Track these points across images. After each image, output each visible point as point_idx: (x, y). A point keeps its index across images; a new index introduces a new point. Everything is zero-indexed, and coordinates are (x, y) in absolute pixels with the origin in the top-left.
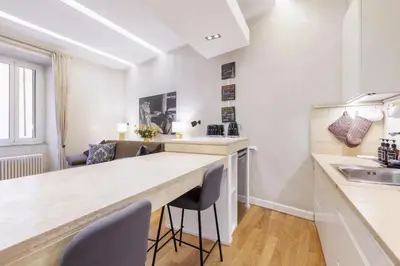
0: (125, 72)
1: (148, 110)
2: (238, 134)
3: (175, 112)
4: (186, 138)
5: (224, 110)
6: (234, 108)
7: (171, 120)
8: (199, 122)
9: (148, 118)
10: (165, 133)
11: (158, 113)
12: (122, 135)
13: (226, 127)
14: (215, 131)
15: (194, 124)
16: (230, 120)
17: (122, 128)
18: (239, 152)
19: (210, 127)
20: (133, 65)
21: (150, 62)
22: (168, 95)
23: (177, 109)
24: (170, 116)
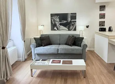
1: (58, 20)
3: (76, 22)
9: (58, 23)
10: (69, 30)
11: (65, 22)
22: (71, 14)
23: (77, 20)
24: (73, 23)
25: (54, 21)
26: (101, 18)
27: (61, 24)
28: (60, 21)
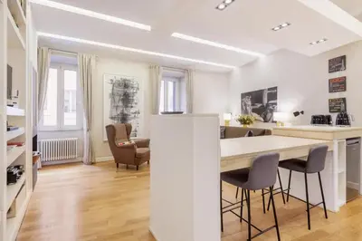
0: (228, 74)
1: (250, 103)
2: (349, 124)
3: (276, 104)
4: (288, 126)
5: (331, 101)
6: (344, 100)
7: (272, 111)
8: (302, 112)
9: (249, 109)
10: (266, 121)
11: (259, 105)
12: (227, 122)
13: (334, 117)
14: (320, 120)
15: (296, 114)
16: (339, 110)
17: (227, 117)
18: (347, 140)
19: (314, 117)
20: (234, 67)
21: (251, 64)
22: (269, 89)
23: (278, 101)
24: (271, 107)
25: (245, 105)
26: (332, 90)
27: (254, 111)
28: (253, 105)
